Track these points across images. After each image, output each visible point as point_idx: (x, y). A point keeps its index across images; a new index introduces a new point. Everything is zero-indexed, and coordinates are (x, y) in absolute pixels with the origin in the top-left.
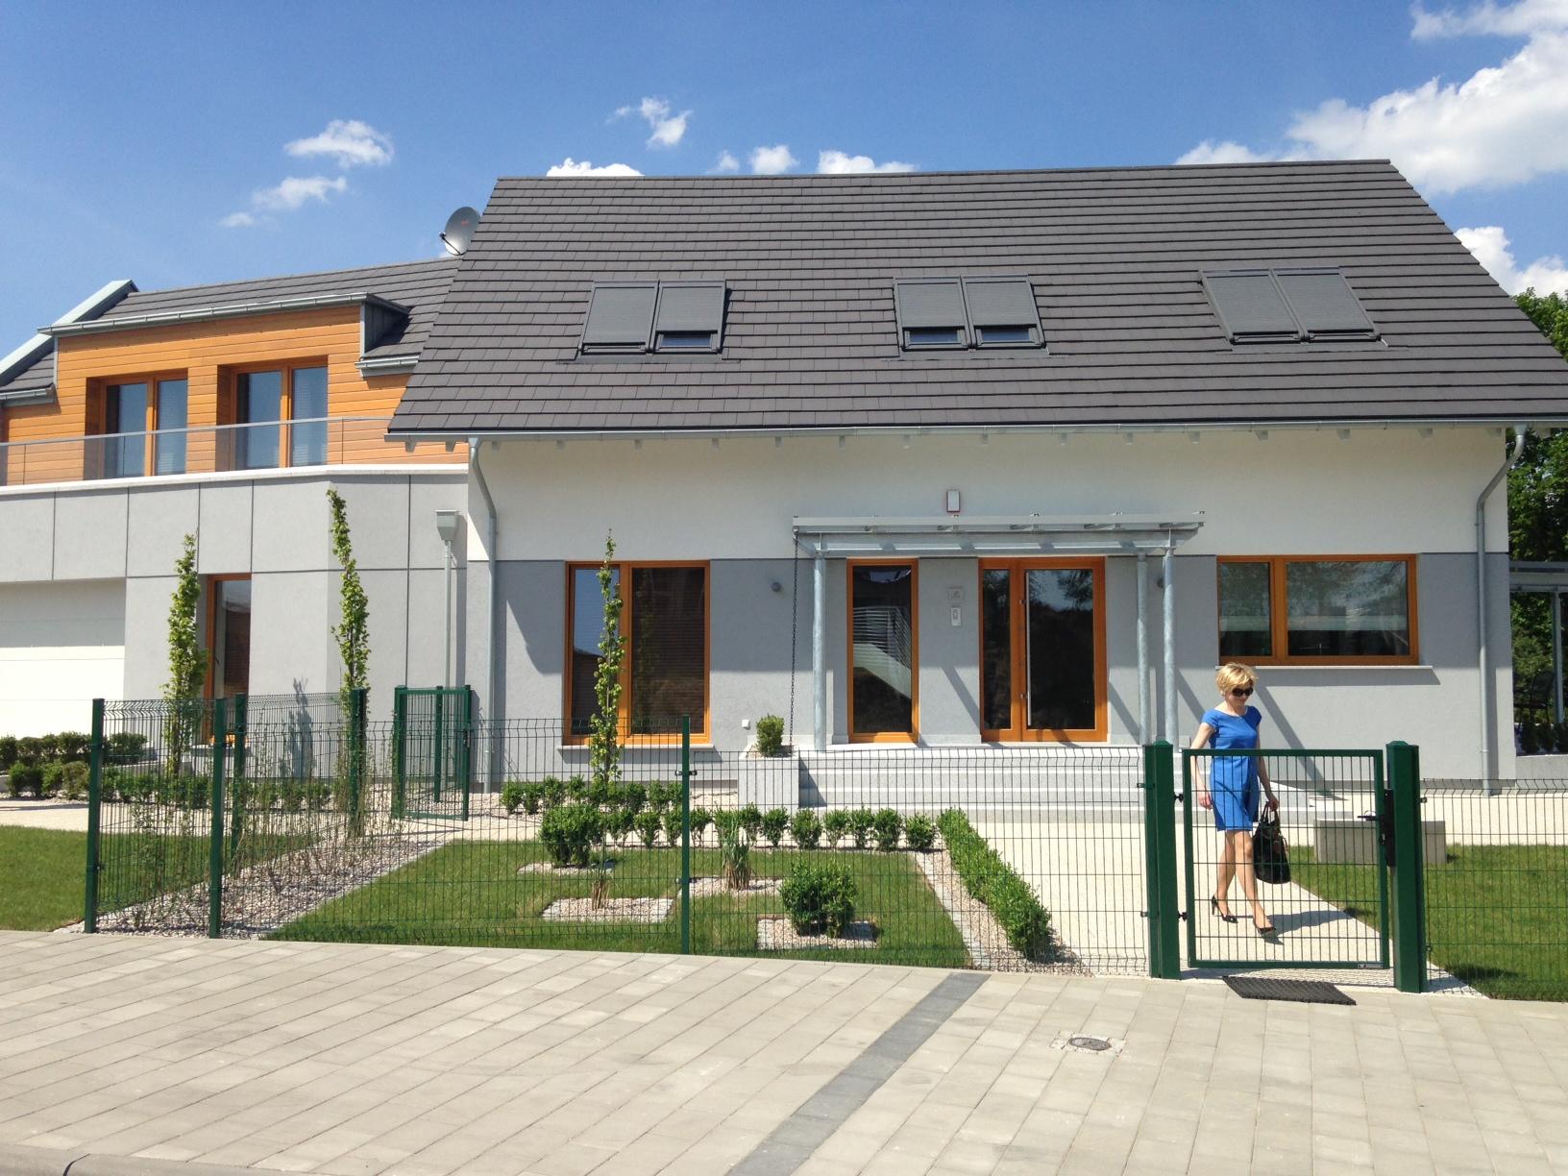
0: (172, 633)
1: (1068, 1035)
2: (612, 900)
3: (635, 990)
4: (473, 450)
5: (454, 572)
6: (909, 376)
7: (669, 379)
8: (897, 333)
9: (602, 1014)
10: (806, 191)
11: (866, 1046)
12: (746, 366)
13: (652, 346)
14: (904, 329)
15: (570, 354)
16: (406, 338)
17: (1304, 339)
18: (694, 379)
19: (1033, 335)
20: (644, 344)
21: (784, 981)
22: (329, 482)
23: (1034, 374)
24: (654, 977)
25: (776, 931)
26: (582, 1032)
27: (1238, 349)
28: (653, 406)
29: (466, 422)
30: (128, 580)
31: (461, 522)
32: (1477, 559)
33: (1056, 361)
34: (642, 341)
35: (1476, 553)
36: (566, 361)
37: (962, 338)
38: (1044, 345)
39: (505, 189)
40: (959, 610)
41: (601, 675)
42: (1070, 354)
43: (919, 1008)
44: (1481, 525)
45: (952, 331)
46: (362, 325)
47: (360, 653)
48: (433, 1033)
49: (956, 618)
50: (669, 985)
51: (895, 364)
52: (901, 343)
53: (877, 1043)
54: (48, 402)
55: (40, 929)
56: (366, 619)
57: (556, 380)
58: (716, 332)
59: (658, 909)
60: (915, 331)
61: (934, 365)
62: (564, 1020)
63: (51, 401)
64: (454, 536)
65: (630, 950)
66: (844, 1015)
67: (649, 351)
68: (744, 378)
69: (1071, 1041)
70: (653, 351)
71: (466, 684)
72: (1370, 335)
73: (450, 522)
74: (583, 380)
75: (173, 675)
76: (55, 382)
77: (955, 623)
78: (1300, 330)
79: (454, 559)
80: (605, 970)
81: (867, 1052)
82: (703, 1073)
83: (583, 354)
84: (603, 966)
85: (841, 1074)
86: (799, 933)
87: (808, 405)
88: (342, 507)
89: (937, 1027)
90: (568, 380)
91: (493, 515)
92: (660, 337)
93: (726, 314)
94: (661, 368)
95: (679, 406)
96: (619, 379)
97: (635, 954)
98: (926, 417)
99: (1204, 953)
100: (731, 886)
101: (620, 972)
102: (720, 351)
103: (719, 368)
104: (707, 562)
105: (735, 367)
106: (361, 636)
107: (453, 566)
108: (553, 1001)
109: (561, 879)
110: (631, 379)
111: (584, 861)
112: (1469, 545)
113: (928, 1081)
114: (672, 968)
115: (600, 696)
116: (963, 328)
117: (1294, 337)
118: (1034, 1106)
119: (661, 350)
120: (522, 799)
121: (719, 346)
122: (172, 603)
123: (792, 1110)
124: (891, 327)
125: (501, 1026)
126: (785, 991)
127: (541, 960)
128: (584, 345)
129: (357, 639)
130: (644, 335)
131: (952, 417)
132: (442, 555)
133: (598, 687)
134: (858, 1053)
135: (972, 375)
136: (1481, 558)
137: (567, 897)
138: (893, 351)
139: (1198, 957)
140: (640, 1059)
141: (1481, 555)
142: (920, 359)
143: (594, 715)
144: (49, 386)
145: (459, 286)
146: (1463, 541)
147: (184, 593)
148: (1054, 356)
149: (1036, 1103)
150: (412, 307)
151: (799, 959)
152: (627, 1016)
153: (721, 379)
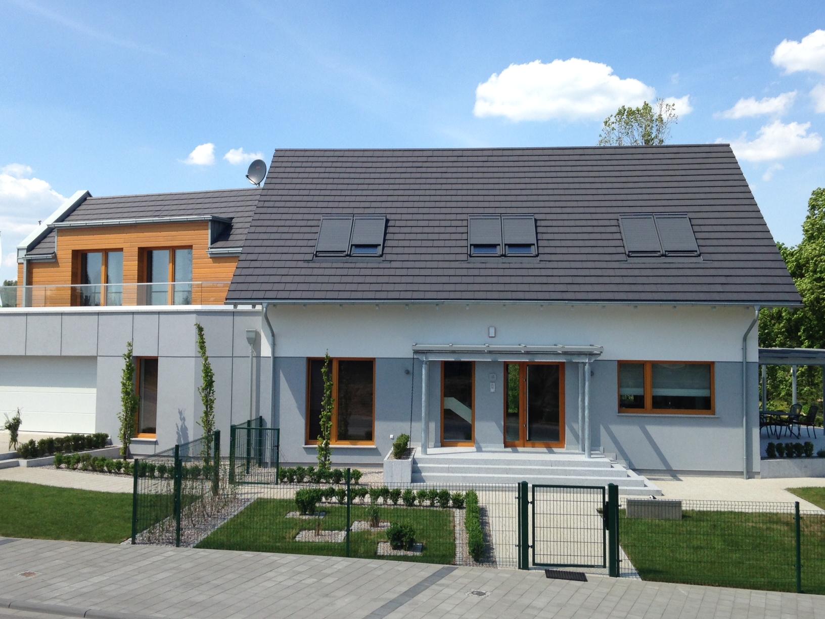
0: (123, 389)
1: (472, 590)
2: (323, 532)
3: (328, 571)
4: (264, 309)
5: (255, 359)
6: (471, 272)
7: (356, 272)
8: (467, 247)
9: (315, 580)
10: (430, 159)
11: (402, 593)
12: (394, 264)
13: (349, 253)
14: (471, 245)
15: (309, 257)
16: (231, 237)
17: (663, 255)
18: (368, 272)
19: (533, 251)
20: (345, 251)
21: (382, 569)
22: (195, 315)
23: (531, 272)
24: (335, 566)
25: (384, 548)
26: (309, 586)
27: (630, 260)
28: (348, 287)
29: (261, 294)
30: (98, 357)
31: (258, 335)
32: (743, 364)
33: (542, 265)
34: (344, 250)
35: (743, 362)
36: (308, 261)
37: (499, 251)
38: (537, 256)
39: (280, 155)
40: (494, 384)
41: (322, 417)
42: (549, 261)
43: (426, 580)
44: (745, 349)
45: (494, 246)
46: (210, 231)
47: (211, 400)
48: (260, 585)
49: (493, 388)
50: (339, 570)
51: (465, 265)
52: (469, 253)
53: (405, 592)
54: (53, 261)
55: (116, 543)
56: (213, 384)
57: (303, 272)
58: (380, 245)
59: (341, 536)
60: (476, 246)
61: (483, 266)
62: (303, 582)
63: (54, 260)
64: (255, 341)
65: (328, 555)
66: (398, 582)
67: (347, 255)
68: (392, 272)
69: (472, 593)
70: (349, 256)
71: (260, 415)
72: (696, 254)
73: (253, 335)
74: (316, 272)
75: (123, 408)
76: (56, 251)
77: (492, 390)
78: (661, 251)
79: (254, 352)
80: (318, 563)
81: (401, 595)
82: (346, 600)
83: (316, 256)
84: (317, 562)
85: (390, 602)
86: (393, 549)
87: (422, 287)
88: (202, 331)
89: (429, 586)
90: (309, 272)
91: (273, 335)
92: (353, 247)
93: (385, 234)
94: (352, 265)
95: (361, 287)
96: (333, 272)
97: (329, 557)
98: (478, 295)
99: (537, 561)
100: (371, 526)
101: (323, 564)
102: (381, 256)
103: (381, 265)
104: (374, 359)
105: (388, 265)
106: (212, 392)
107: (254, 356)
108: (299, 575)
109: (303, 521)
110: (339, 272)
111: (313, 513)
112: (738, 358)
113: (417, 604)
114: (341, 563)
115: (322, 427)
116: (499, 245)
117: (658, 254)
118: (448, 612)
119: (353, 255)
120: (285, 476)
121: (381, 253)
122: (122, 374)
123: (370, 612)
124: (464, 243)
125: (282, 583)
126: (379, 572)
127: (295, 558)
128: (317, 252)
129: (210, 393)
130: (345, 247)
131: (489, 295)
132: (248, 350)
133: (321, 423)
134: (398, 595)
135: (500, 272)
136: (745, 365)
137: (305, 530)
138: (464, 257)
139: (536, 562)
140: (327, 595)
141: (744, 363)
142: (476, 262)
143: (319, 436)
144: (52, 254)
145: (257, 217)
146: (735, 356)
147: (128, 369)
148: (541, 262)
149: (449, 611)
150: (232, 218)
151: (389, 560)
152: (323, 581)
153: (381, 272)
